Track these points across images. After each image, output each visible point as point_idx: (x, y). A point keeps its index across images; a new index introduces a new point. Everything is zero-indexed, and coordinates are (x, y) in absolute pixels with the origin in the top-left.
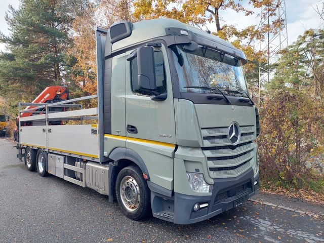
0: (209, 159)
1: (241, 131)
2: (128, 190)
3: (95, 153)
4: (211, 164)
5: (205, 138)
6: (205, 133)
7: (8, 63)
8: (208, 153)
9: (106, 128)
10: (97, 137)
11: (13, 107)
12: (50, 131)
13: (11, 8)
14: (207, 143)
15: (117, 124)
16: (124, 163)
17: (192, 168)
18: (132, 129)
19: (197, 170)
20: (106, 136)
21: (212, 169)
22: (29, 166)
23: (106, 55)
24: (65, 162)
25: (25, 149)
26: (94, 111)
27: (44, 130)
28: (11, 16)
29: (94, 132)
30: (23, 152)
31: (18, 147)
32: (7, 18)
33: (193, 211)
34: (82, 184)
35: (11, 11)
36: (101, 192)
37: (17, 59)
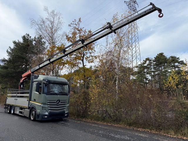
0: (49, 107)
1: (61, 101)
2: (33, 114)
3: (27, 106)
4: (49, 108)
5: (48, 102)
6: (48, 101)
7: (5, 70)
8: (49, 106)
9: (30, 100)
10: (28, 102)
11: (3, 88)
12: (17, 99)
13: (10, 48)
14: (49, 104)
15: (32, 99)
16: (33, 108)
17: (44, 108)
18: (35, 100)
19: (45, 109)
20: (30, 102)
21: (49, 109)
22: (8, 112)
23: (33, 81)
24: (20, 109)
25: (8, 105)
26: (28, 95)
27: (15, 99)
28: (9, 50)
29: (28, 100)
30: (7, 107)
31: (5, 105)
32: (7, 51)
33: (43, 117)
34: (23, 115)
35: (10, 49)
36: (27, 117)
37: (9, 69)
